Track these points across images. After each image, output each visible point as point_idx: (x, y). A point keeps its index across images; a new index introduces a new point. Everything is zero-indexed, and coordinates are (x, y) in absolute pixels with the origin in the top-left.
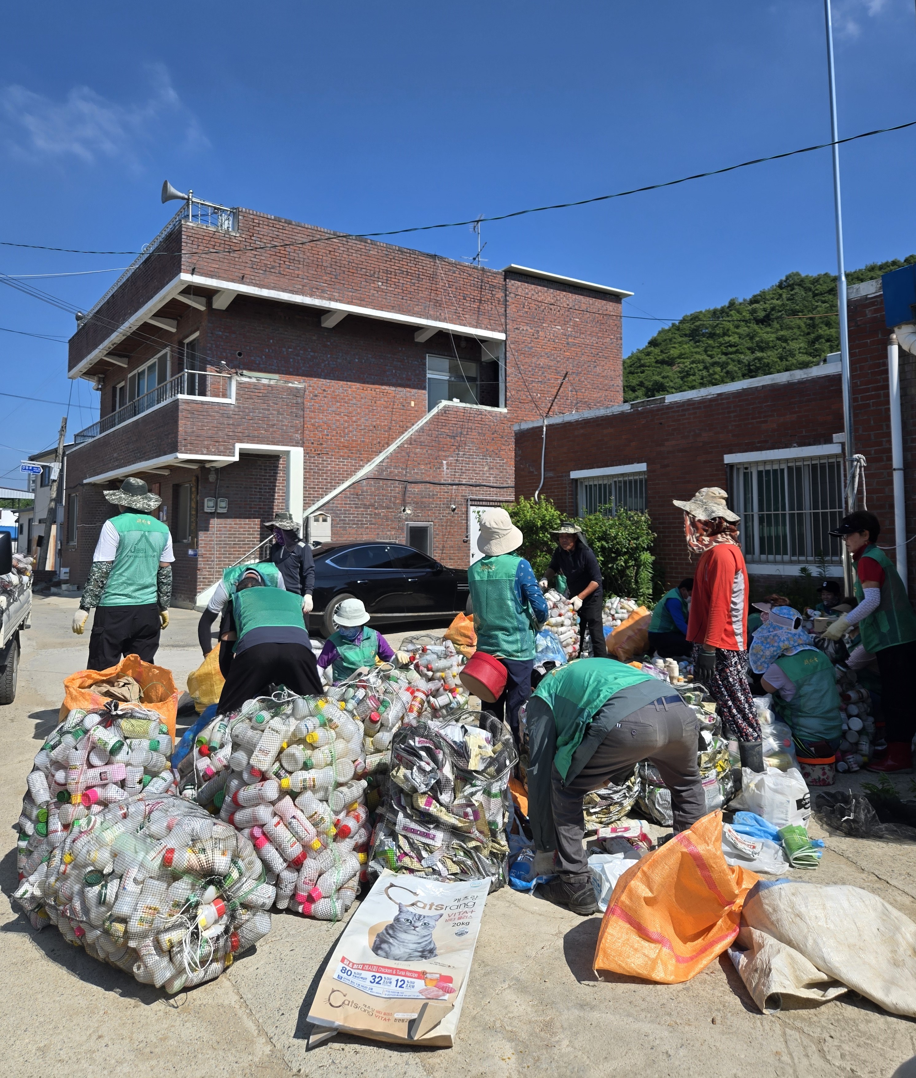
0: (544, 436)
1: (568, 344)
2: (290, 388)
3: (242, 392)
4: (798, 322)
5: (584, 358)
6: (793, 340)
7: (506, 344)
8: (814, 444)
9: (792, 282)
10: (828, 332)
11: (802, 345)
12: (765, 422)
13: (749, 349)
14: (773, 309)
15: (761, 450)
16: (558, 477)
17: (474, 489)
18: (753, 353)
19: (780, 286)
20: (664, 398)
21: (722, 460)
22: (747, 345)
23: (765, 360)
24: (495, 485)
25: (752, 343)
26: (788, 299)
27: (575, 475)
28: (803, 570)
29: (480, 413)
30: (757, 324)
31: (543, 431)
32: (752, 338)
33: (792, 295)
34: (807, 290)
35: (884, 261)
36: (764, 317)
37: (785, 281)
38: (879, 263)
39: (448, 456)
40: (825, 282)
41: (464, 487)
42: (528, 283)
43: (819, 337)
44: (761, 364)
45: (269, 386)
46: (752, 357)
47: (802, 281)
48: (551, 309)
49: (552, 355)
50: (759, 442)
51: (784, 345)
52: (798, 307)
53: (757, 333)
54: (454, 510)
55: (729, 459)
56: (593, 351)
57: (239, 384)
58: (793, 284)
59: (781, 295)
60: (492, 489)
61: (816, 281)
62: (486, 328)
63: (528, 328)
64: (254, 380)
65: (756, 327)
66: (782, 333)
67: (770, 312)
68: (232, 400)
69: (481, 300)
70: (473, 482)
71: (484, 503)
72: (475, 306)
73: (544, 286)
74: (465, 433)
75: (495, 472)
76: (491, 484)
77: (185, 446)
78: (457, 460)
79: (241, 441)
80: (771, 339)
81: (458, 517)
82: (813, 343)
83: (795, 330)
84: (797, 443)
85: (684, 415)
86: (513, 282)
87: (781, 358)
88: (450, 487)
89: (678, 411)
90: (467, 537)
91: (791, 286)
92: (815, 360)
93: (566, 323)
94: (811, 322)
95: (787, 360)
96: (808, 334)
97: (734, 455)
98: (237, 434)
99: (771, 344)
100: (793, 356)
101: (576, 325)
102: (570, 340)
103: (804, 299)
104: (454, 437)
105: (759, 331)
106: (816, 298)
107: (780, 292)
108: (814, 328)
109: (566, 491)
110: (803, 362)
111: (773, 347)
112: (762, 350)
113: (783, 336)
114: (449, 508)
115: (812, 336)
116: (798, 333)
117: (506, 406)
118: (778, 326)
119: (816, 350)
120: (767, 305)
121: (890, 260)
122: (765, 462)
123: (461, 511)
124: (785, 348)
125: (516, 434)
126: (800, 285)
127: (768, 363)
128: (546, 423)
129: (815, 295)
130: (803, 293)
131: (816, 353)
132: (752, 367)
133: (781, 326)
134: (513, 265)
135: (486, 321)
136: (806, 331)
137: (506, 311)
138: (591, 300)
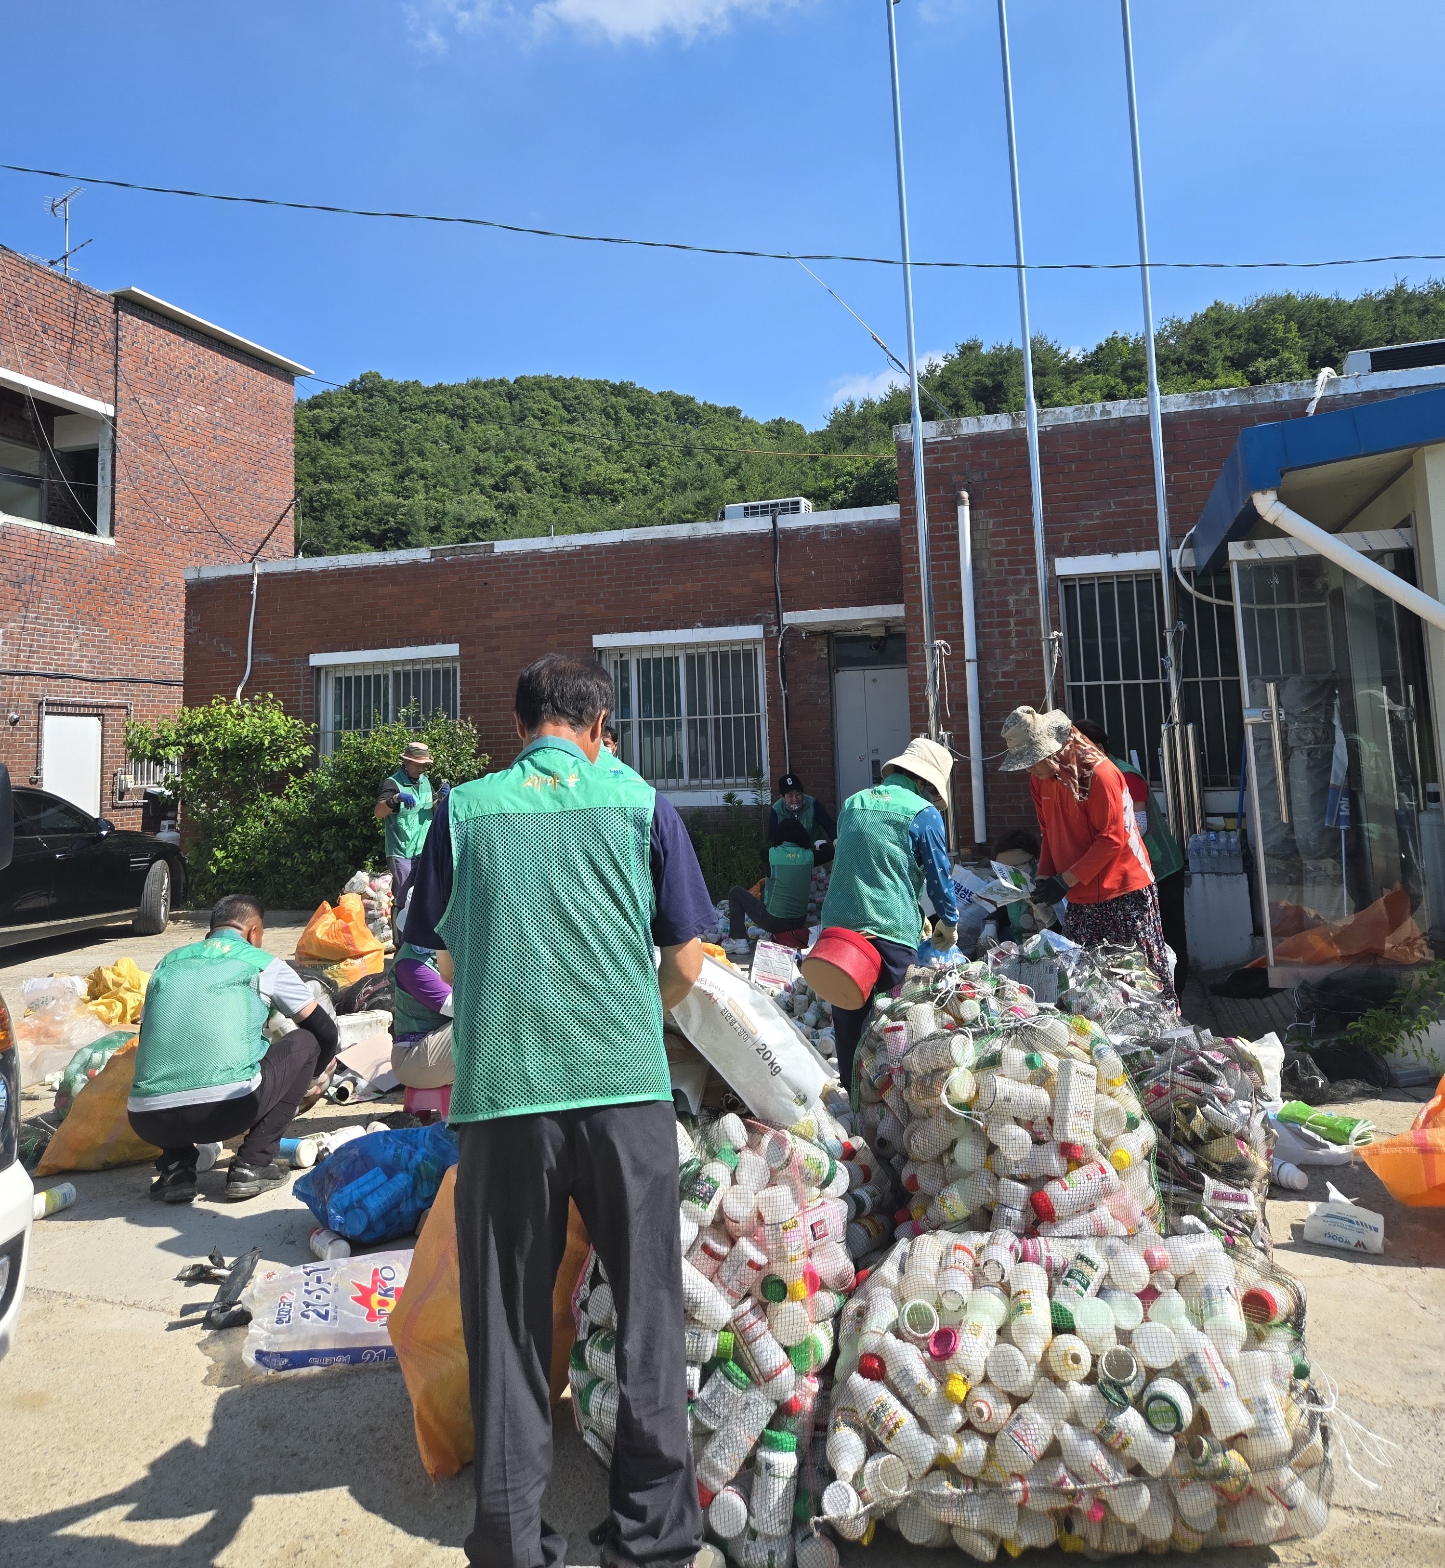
0: (254, 592)
1: (215, 438)
4: (380, 444)
5: (239, 465)
6: (372, 470)
7: (115, 424)
8: (725, 624)
9: (371, 385)
10: (421, 465)
11: (386, 479)
12: (657, 590)
13: (310, 475)
14: (343, 421)
15: (650, 630)
16: (282, 663)
17: (53, 682)
18: (316, 482)
19: (352, 388)
20: (492, 546)
21: (591, 642)
22: (306, 470)
23: (336, 496)
24: (90, 676)
25: (315, 467)
26: (365, 411)
27: (316, 660)
28: (729, 798)
29: (69, 543)
30: (322, 440)
31: (252, 584)
32: (313, 460)
33: (371, 404)
34: (391, 400)
35: (490, 378)
36: (331, 430)
37: (360, 383)
38: (484, 380)
39: (7, 620)
40: (415, 394)
41: (33, 680)
42: (153, 323)
43: (409, 471)
44: (328, 500)
46: (316, 488)
47: (385, 386)
48: (190, 376)
49: (189, 453)
50: (646, 619)
51: (361, 476)
52: (379, 423)
53: (322, 453)
54: (14, 722)
55: (600, 641)
56: (251, 455)
58: (372, 389)
59: (354, 403)
60: (84, 684)
61: (403, 389)
62: (82, 391)
63: (154, 402)
65: (320, 444)
66: (358, 458)
67: (340, 425)
69: (73, 339)
70: (51, 670)
71: (70, 710)
72: (64, 347)
73: (180, 334)
74: (40, 578)
75: (91, 652)
76: (84, 675)
78: (23, 628)
80: (342, 465)
81: (22, 735)
82: (401, 477)
83: (376, 456)
84: (702, 621)
85: (527, 573)
86: (129, 317)
87: (358, 496)
88: (8, 679)
89: (516, 566)
90: (37, 773)
91: (368, 393)
92: (406, 502)
93: (212, 403)
94: (398, 447)
95: (366, 500)
96: (394, 464)
97: (608, 635)
99: (342, 473)
100: (376, 494)
101: (227, 409)
102: (218, 432)
103: (387, 413)
104: (19, 585)
105: (325, 450)
106: (404, 414)
107: (354, 397)
108: (402, 457)
109: (298, 687)
110: (390, 504)
111: (346, 478)
112: (330, 479)
113: (359, 462)
114: (5, 718)
115: (401, 468)
116: (381, 461)
117: (112, 534)
118: (351, 447)
119: (406, 489)
120: (335, 414)
121: (498, 378)
122: (652, 647)
123: (28, 724)
124: (362, 481)
125: (189, 586)
126: (381, 392)
127: (340, 501)
128: (258, 570)
129: (403, 410)
130: (386, 403)
131: (405, 493)
132: (315, 504)
133: (356, 448)
134: (134, 289)
135: (81, 379)
136: (392, 460)
137: (116, 365)
138: (252, 372)
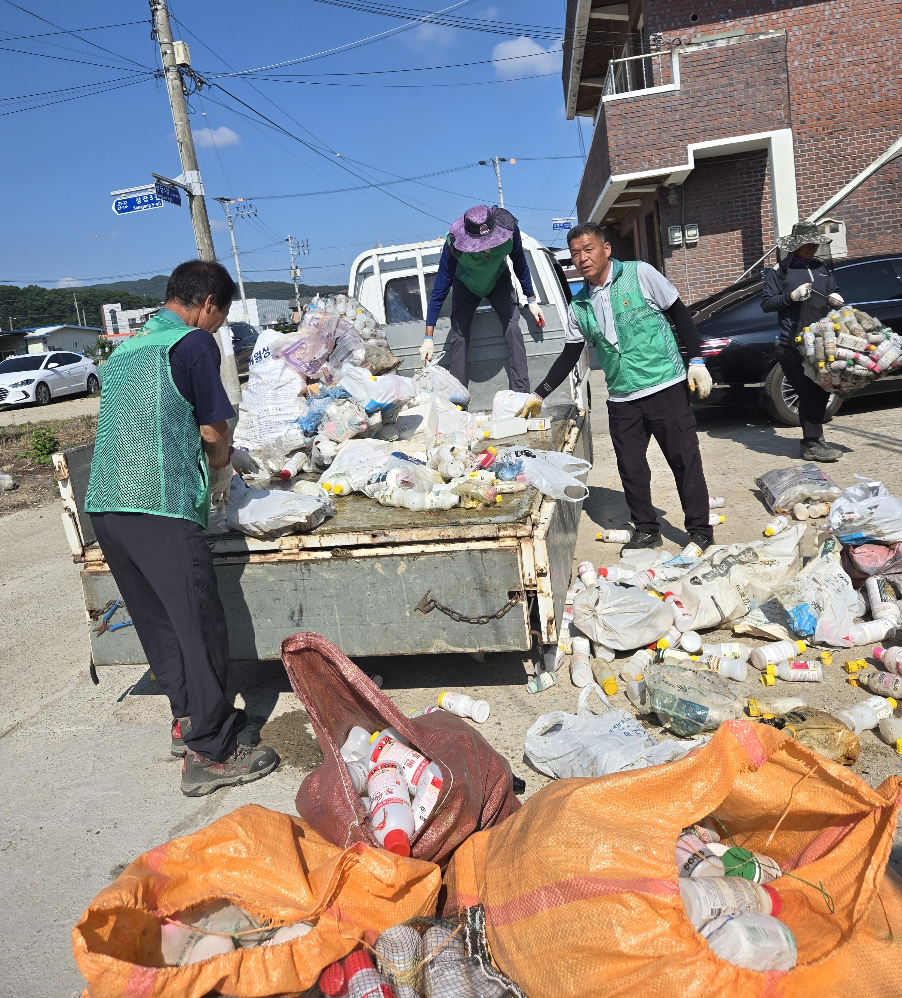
2: (761, 43)
3: (688, 70)
45: (728, 48)
57: (683, 58)
64: (705, 47)
68: (676, 86)
77: (619, 164)
79: (695, 140)
98: (688, 132)
